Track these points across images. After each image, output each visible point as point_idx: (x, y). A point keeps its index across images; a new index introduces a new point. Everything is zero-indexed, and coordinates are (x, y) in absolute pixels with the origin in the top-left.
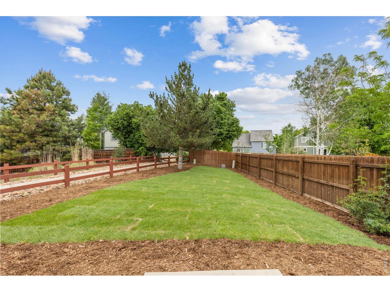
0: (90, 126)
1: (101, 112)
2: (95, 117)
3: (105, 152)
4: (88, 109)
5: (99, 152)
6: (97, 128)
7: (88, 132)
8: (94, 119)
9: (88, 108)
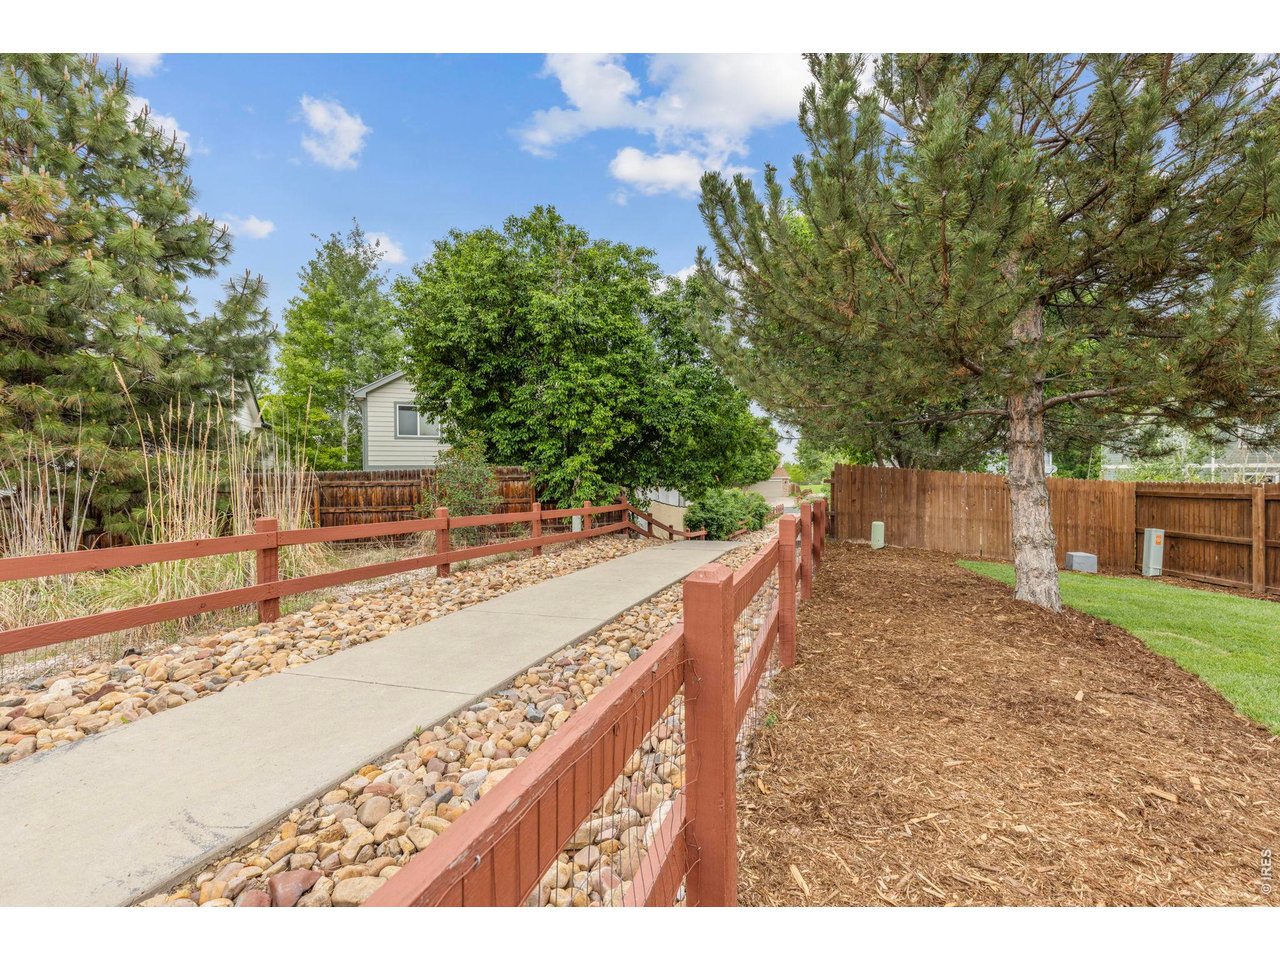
0: (302, 377)
1: (344, 319)
2: (322, 341)
3: (381, 485)
4: (289, 307)
5: (344, 482)
6: (330, 387)
7: (294, 404)
8: (315, 349)
9: (293, 303)
